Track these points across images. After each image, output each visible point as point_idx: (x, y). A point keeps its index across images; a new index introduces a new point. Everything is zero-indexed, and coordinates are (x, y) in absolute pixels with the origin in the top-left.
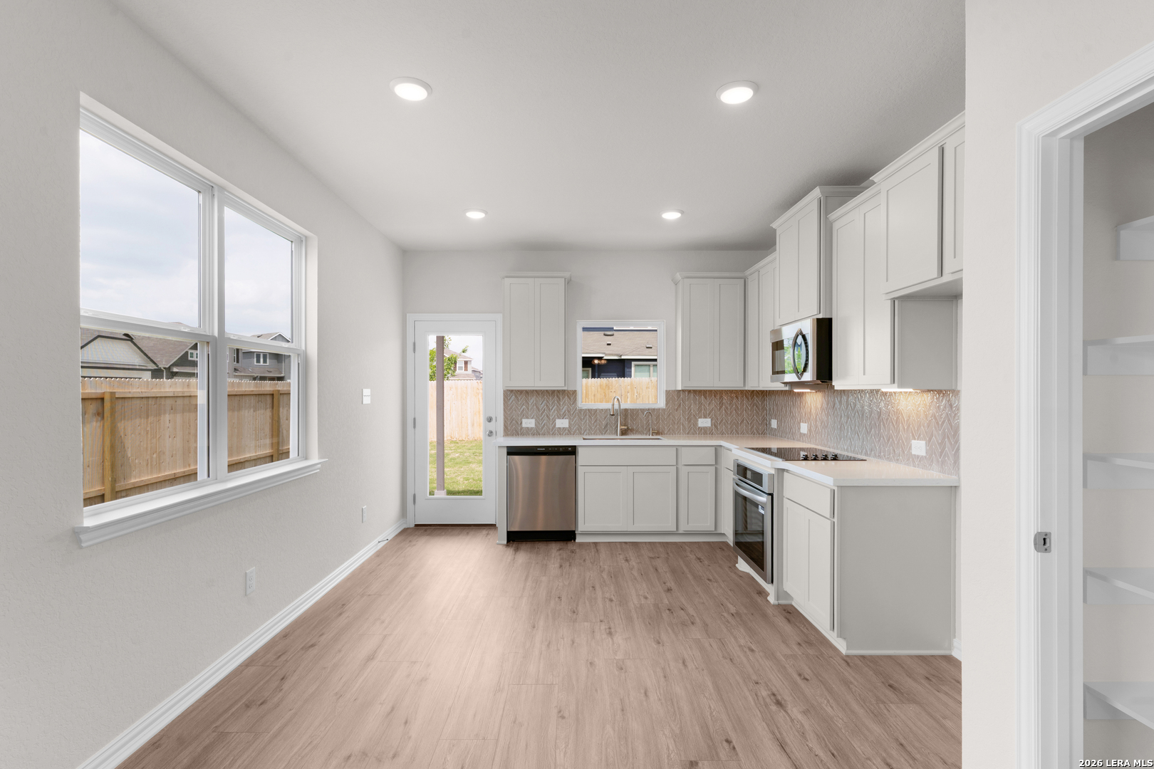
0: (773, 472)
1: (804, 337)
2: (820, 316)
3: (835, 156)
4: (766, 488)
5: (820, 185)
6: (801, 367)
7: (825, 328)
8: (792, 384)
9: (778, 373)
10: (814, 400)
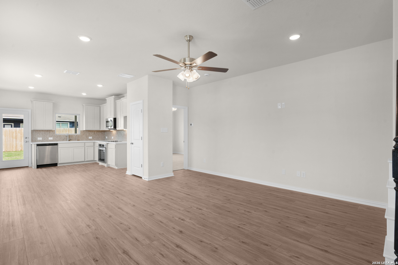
0: (106, 144)
1: (112, 121)
2: (114, 117)
3: (117, 91)
4: (105, 147)
5: (114, 95)
6: (111, 126)
7: (115, 119)
8: (110, 129)
9: (107, 127)
10: (114, 132)
